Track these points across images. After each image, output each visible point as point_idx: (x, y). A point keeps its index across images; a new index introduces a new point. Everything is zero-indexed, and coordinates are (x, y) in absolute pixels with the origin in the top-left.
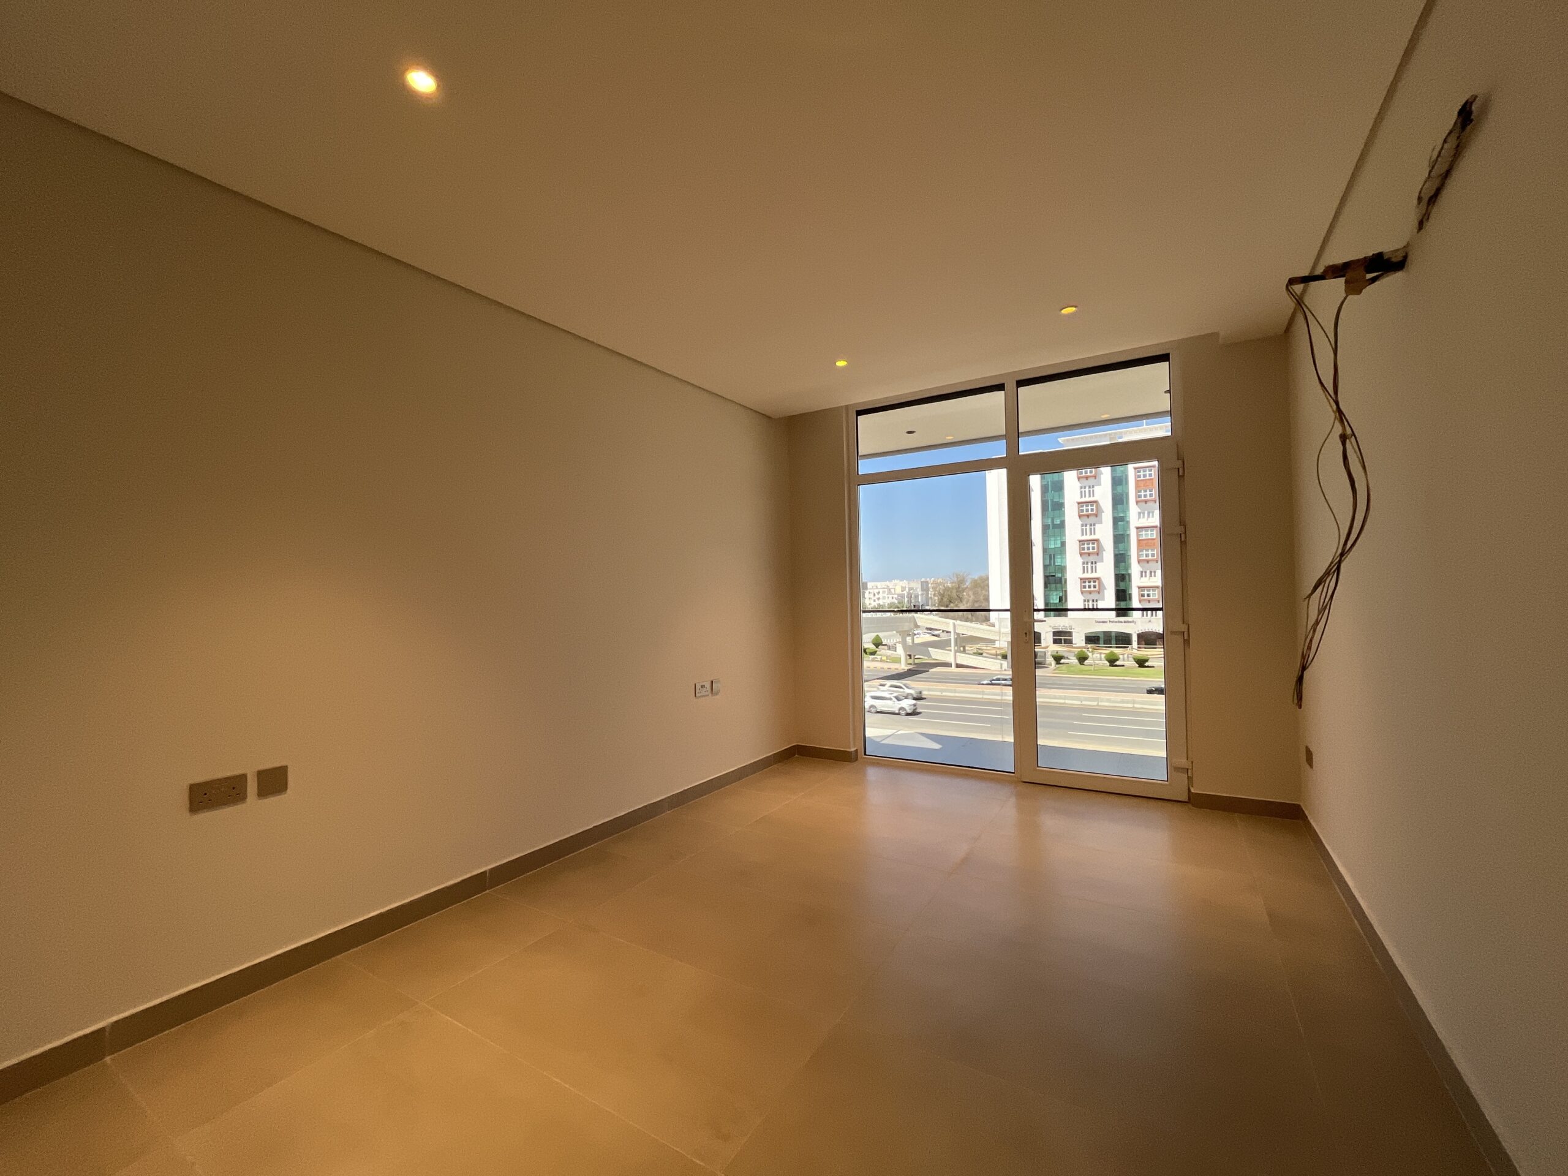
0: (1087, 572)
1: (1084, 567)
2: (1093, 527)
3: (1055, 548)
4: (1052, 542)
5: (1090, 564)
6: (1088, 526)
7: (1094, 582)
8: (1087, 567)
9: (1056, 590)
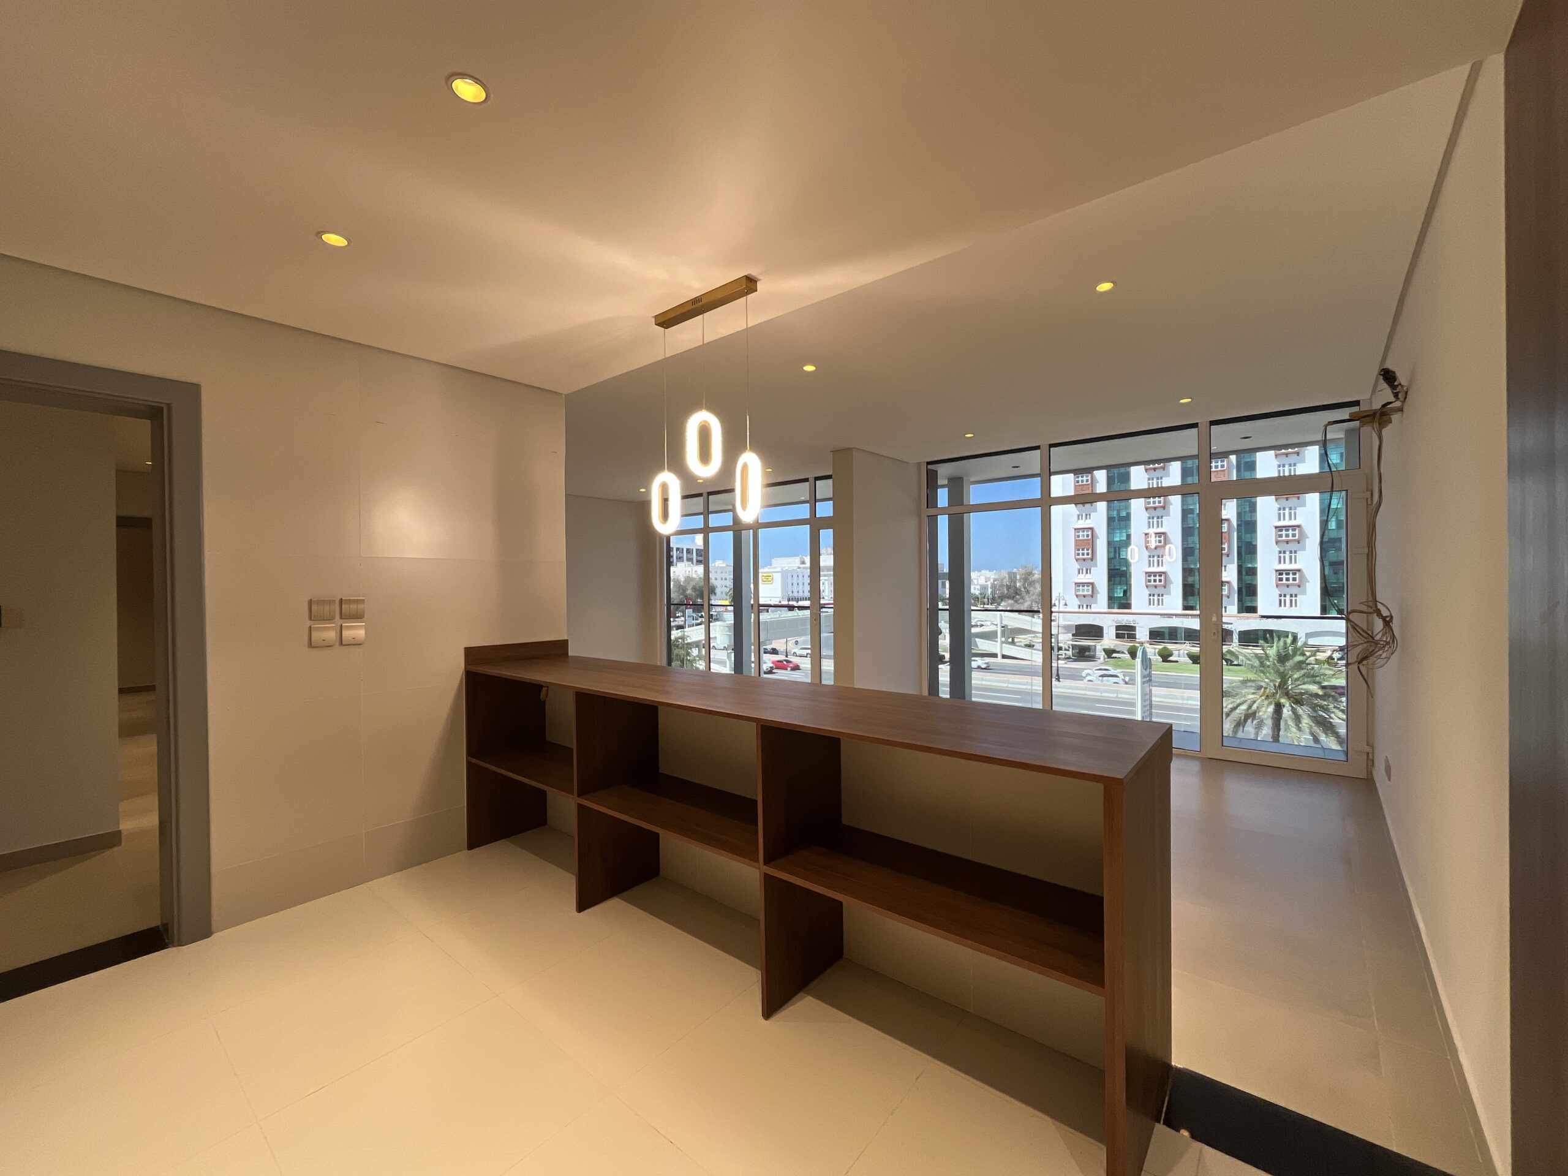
0: (1153, 566)
1: (1150, 561)
2: (1160, 520)
3: (1121, 540)
4: (1118, 535)
5: (1156, 558)
6: (1155, 518)
7: (1160, 576)
8: (1153, 561)
9: (1120, 584)
